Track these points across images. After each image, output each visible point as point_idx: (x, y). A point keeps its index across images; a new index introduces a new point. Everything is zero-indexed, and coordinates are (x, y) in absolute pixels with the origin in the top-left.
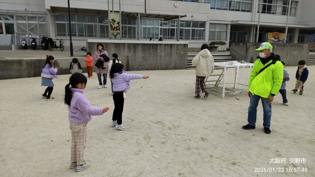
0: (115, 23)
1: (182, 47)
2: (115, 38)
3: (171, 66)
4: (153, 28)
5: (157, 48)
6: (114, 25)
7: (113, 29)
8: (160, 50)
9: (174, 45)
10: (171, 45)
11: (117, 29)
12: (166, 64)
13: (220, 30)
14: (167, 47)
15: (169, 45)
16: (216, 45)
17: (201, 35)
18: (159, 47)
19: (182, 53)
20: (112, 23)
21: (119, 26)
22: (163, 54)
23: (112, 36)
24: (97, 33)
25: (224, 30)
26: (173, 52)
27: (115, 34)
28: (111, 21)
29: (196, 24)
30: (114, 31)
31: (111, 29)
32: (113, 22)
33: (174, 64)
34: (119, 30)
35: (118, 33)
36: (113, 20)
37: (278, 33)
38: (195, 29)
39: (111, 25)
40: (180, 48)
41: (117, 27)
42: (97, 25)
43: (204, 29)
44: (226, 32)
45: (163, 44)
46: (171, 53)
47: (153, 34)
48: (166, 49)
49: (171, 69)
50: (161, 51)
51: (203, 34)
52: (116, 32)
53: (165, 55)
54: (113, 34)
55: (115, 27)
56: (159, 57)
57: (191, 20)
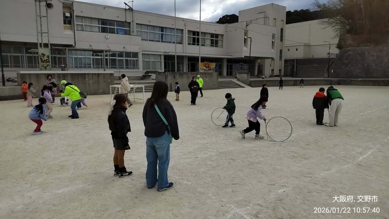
0: (45, 56)
1: (109, 76)
2: (45, 69)
3: (100, 91)
4: (84, 58)
5: (85, 78)
6: (44, 58)
7: (43, 62)
8: (88, 78)
9: (101, 75)
10: (98, 74)
11: (46, 61)
12: (94, 91)
13: (154, 60)
14: (94, 75)
15: (96, 74)
16: (150, 74)
17: (135, 65)
18: (87, 76)
19: (109, 80)
20: (41, 57)
21: (48, 59)
22: (91, 82)
23: (42, 67)
24: (24, 64)
25: (158, 60)
26: (100, 80)
27: (46, 66)
28: (41, 55)
29: (128, 54)
30: (44, 63)
31: (41, 62)
32: (43, 56)
33: (103, 90)
34: (49, 62)
35: (48, 65)
36: (43, 54)
37: (208, 62)
38: (128, 59)
39: (41, 59)
40: (107, 76)
41: (47, 60)
42: (23, 56)
43: (137, 59)
44: (160, 62)
45: (90, 73)
46: (99, 81)
47: (84, 63)
48: (94, 77)
49: (100, 94)
50: (89, 80)
51: (137, 64)
52: (46, 64)
53: (93, 83)
54: (43, 66)
55: (45, 60)
56: (87, 85)
57: (124, 51)
